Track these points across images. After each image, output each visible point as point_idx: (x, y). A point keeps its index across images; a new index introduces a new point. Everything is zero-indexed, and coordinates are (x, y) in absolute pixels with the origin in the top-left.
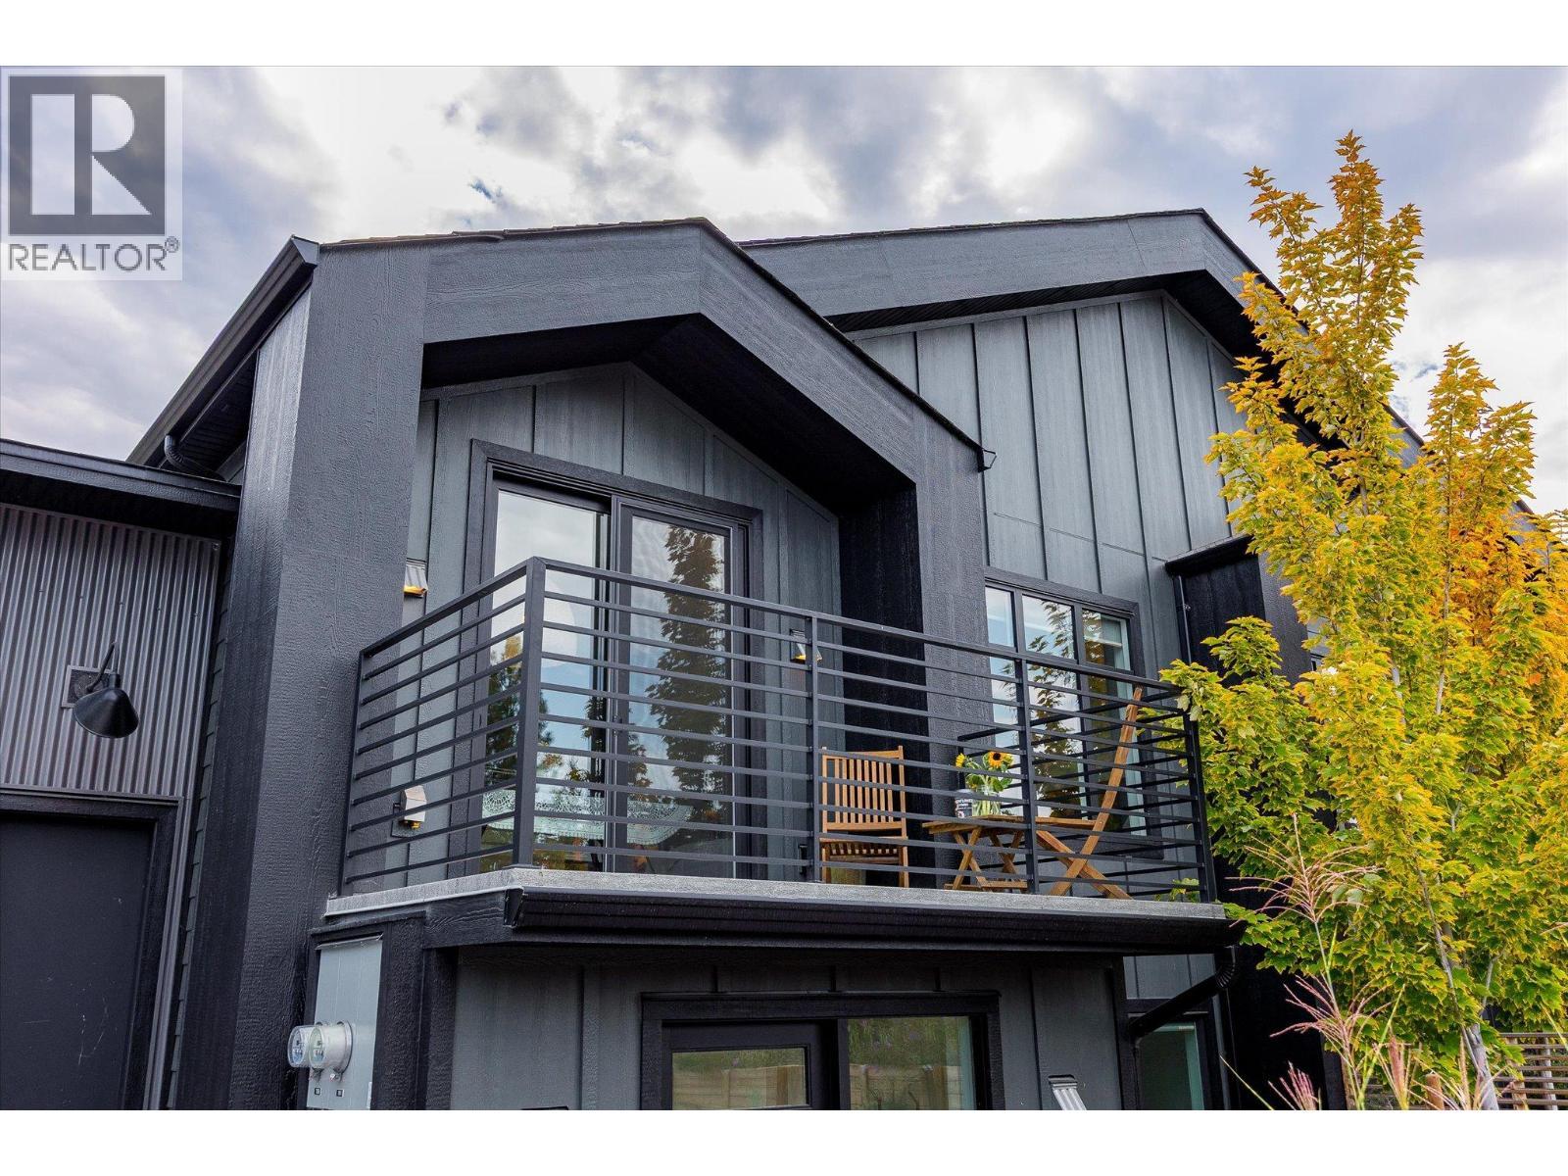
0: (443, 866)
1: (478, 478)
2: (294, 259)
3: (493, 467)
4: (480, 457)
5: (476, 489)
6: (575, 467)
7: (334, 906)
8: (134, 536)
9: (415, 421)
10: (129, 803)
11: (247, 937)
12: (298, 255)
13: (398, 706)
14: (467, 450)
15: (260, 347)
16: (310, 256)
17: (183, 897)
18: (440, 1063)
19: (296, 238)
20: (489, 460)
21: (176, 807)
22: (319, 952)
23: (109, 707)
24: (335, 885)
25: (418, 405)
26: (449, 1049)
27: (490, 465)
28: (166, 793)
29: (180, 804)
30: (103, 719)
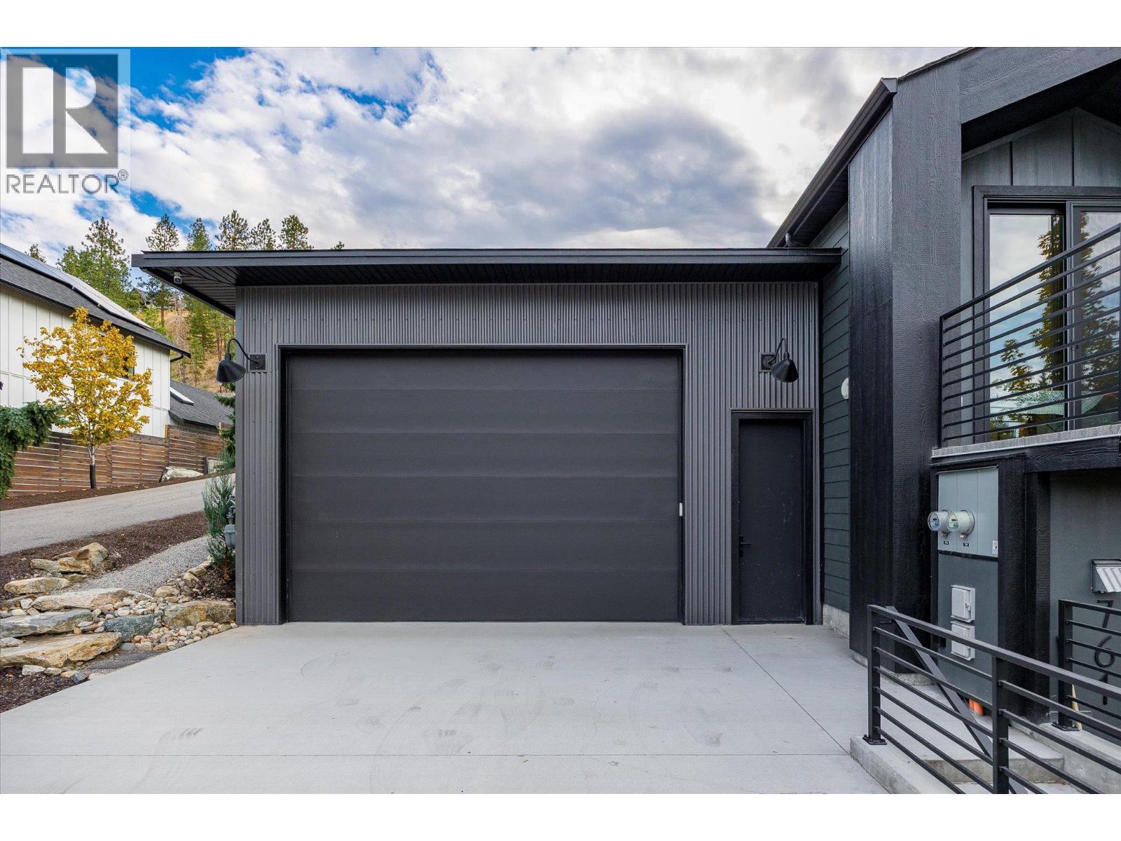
0: (971, 437)
1: (978, 209)
2: (884, 91)
3: (988, 200)
4: (979, 196)
5: (978, 216)
6: (1040, 188)
7: (936, 453)
8: (779, 286)
9: (959, 175)
10: (791, 413)
11: (894, 469)
12: (886, 89)
13: (962, 349)
14: (970, 193)
15: (850, 162)
16: (892, 88)
17: (820, 454)
18: (1043, 533)
19: (884, 79)
20: (984, 197)
21: (812, 413)
22: (937, 476)
23: (787, 367)
24: (936, 441)
25: (960, 164)
26: (1048, 527)
27: (986, 199)
28: (807, 406)
29: (814, 411)
30: (784, 374)
